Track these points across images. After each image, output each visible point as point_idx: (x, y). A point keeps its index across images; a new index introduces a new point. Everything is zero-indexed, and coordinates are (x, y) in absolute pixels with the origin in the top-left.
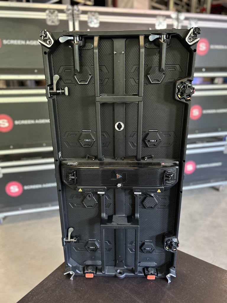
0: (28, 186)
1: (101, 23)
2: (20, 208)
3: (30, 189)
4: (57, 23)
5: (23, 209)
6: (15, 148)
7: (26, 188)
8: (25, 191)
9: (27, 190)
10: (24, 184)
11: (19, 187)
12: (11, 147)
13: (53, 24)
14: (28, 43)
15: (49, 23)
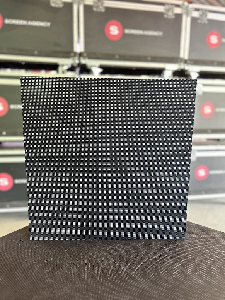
0: (20, 179)
1: (107, 9)
2: (8, 205)
3: (21, 183)
4: (61, 6)
5: (12, 206)
6: (7, 135)
7: (17, 181)
8: (15, 186)
9: (19, 185)
10: (15, 177)
11: (9, 181)
12: (4, 133)
13: (57, 6)
14: (30, 23)
15: (53, 5)
